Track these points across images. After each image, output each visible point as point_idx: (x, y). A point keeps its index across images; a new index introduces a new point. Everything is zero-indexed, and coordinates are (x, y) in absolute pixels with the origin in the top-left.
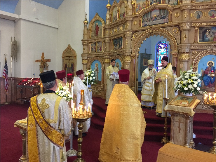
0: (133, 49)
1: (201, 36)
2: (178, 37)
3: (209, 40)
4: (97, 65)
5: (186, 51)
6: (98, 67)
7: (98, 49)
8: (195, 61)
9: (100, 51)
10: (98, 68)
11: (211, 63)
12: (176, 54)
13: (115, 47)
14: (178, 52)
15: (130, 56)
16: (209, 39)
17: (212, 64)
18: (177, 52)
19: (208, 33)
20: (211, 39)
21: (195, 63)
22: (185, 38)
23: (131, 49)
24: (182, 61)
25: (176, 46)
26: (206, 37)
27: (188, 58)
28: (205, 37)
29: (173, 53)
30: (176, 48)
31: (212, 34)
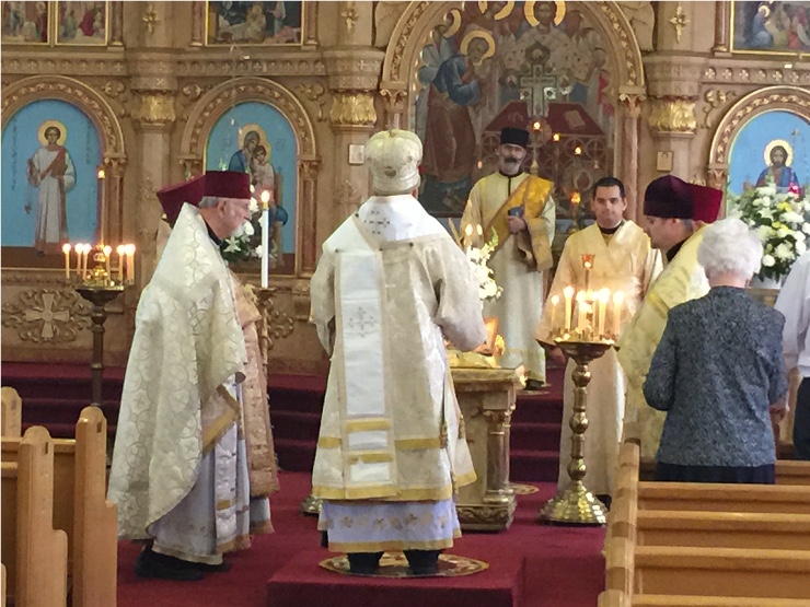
0: (388, 55)
1: (742, 20)
2: (642, 16)
3: (771, 45)
4: (52, 134)
5: (686, 92)
6: (63, 151)
7: (62, 22)
8: (721, 142)
9: (80, 39)
10: (61, 156)
11: (779, 152)
12: (638, 102)
13: (223, 22)
14: (647, 90)
15: (376, 93)
16: (772, 38)
17: (785, 155)
18: (641, 91)
19: (768, 11)
20: (779, 37)
21: (720, 149)
22: (679, 29)
23: (380, 54)
24: (668, 138)
25: (633, 61)
26: (762, 27)
27: (692, 125)
28: (755, 28)
29: (623, 98)
30: (635, 67)
31: (784, 14)
